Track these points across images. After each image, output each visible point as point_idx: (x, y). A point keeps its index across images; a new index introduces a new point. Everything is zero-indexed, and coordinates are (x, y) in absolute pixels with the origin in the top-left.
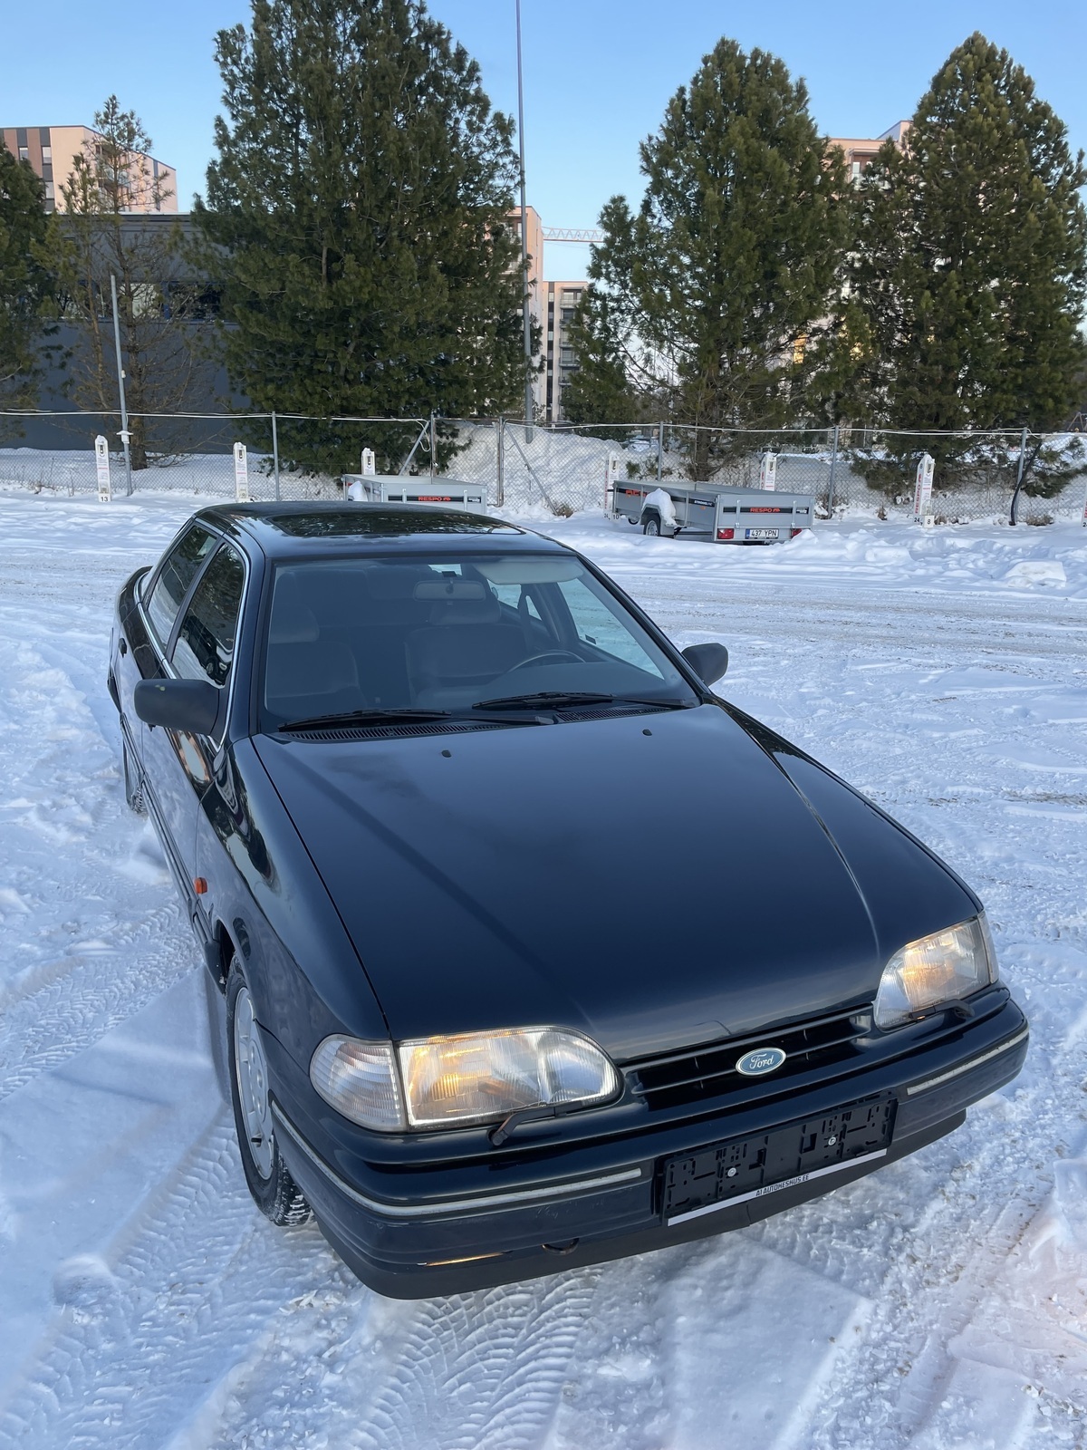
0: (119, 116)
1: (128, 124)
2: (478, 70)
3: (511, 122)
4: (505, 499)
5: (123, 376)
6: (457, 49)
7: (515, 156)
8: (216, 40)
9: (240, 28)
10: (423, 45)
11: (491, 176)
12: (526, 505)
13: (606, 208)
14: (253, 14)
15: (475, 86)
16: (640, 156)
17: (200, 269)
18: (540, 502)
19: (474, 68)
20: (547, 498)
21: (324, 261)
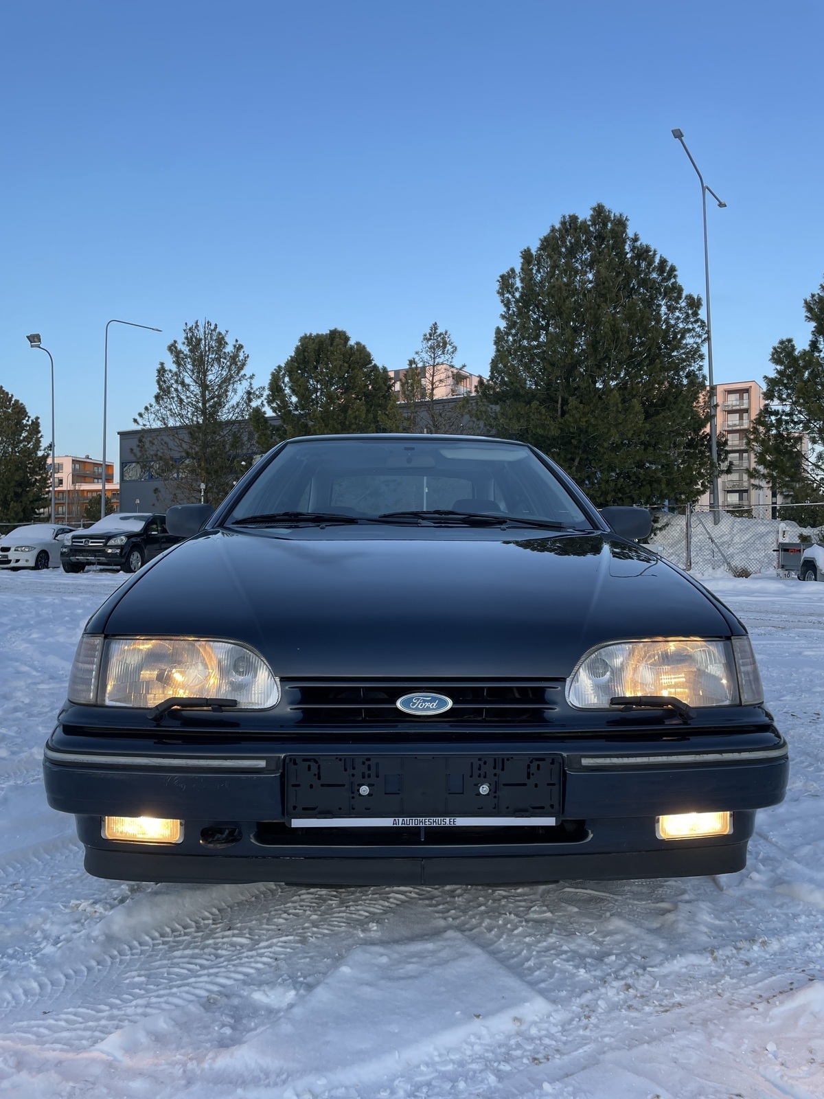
0: (438, 334)
1: (443, 338)
2: (675, 270)
3: (699, 299)
4: (693, 565)
5: (427, 491)
6: (660, 260)
7: (703, 322)
8: (498, 281)
9: (513, 270)
10: (636, 262)
11: (683, 337)
12: (710, 569)
13: (774, 348)
14: (522, 260)
15: (673, 280)
16: (805, 309)
17: (478, 420)
18: (722, 567)
19: (673, 269)
20: (729, 564)
21: (559, 406)
